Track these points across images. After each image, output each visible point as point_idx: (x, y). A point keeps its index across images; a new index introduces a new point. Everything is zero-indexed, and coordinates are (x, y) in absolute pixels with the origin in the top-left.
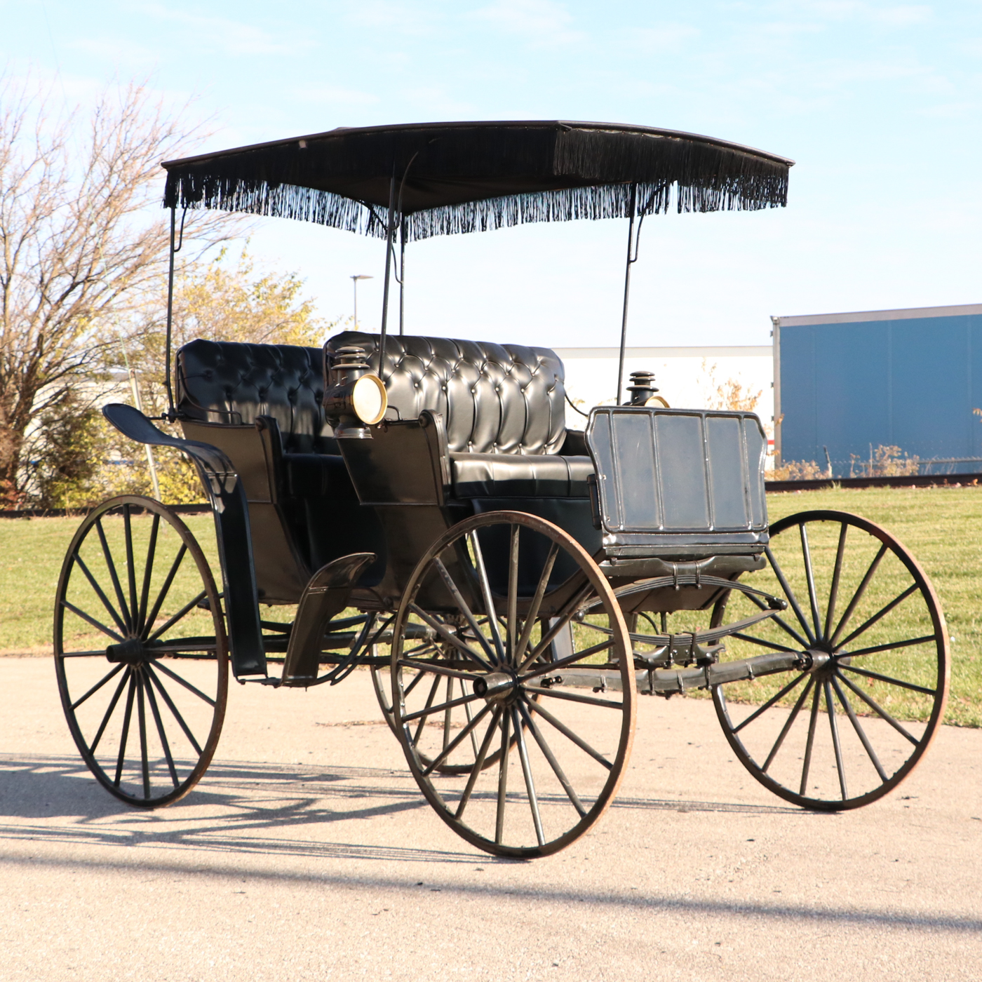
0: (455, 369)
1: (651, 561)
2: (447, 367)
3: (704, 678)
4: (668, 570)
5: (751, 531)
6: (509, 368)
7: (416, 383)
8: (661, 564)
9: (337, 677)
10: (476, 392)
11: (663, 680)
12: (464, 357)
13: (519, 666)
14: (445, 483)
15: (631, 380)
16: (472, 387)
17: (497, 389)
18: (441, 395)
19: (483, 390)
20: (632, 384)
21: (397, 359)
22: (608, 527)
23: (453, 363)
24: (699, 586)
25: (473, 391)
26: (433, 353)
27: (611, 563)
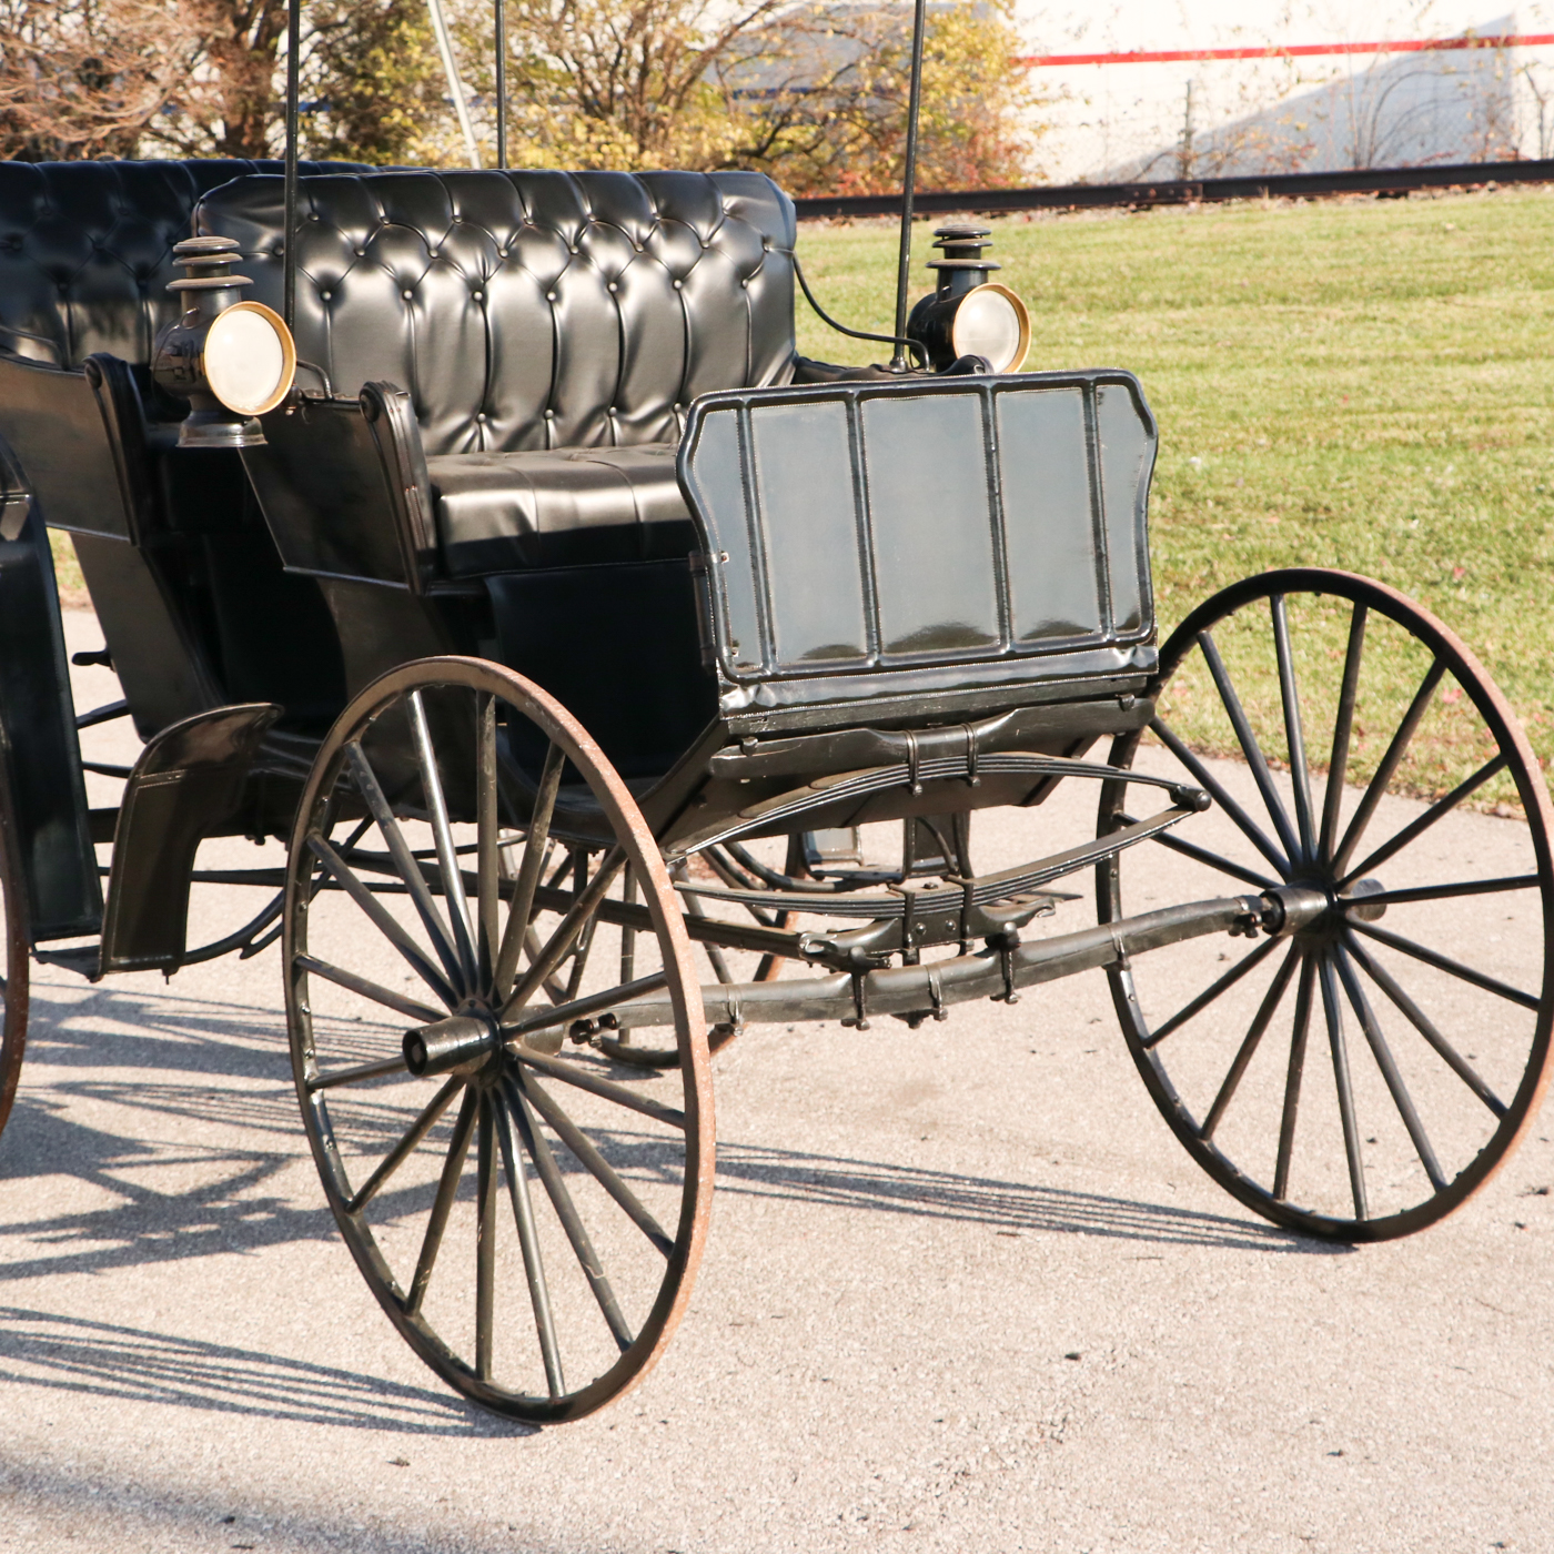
0: (507, 247)
1: (848, 736)
2: (486, 244)
3: (999, 976)
4: (894, 752)
5: (1110, 644)
6: (645, 232)
7: (408, 289)
8: (876, 740)
9: (255, 941)
10: (559, 299)
11: (890, 992)
12: (534, 217)
13: (505, 1000)
14: (419, 545)
15: (936, 245)
16: (549, 287)
17: (613, 287)
18: (470, 312)
19: (580, 289)
20: (939, 256)
21: (360, 234)
22: (733, 670)
23: (502, 234)
24: (975, 780)
25: (552, 296)
26: (457, 211)
27: (743, 750)
